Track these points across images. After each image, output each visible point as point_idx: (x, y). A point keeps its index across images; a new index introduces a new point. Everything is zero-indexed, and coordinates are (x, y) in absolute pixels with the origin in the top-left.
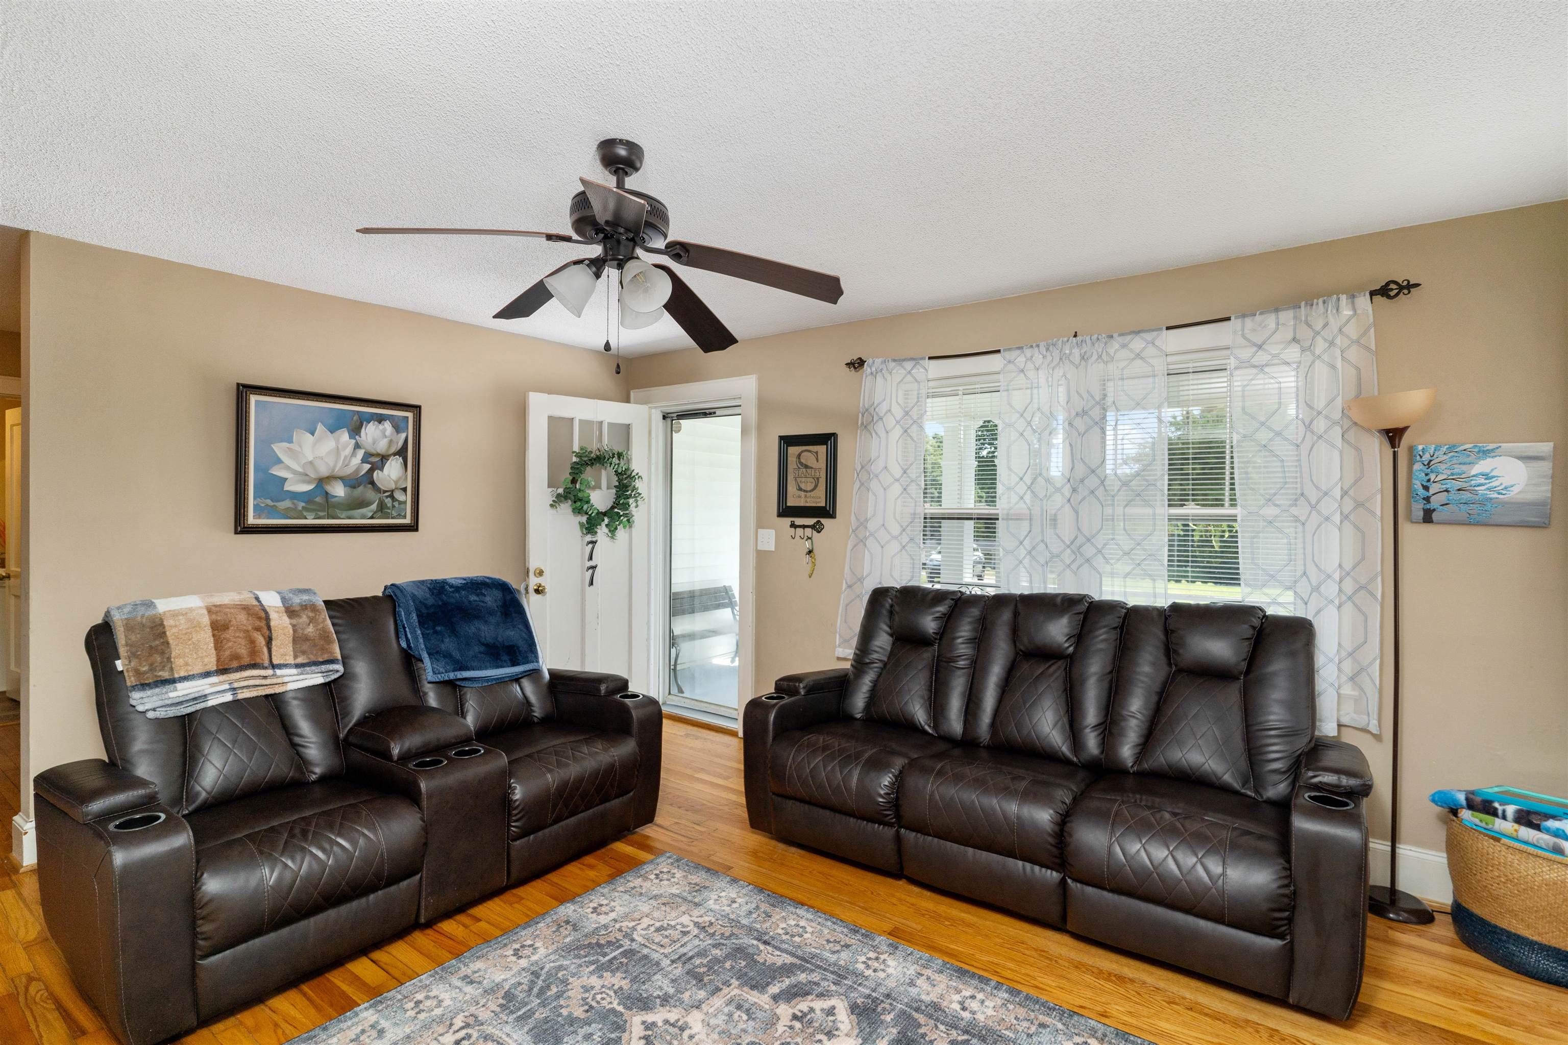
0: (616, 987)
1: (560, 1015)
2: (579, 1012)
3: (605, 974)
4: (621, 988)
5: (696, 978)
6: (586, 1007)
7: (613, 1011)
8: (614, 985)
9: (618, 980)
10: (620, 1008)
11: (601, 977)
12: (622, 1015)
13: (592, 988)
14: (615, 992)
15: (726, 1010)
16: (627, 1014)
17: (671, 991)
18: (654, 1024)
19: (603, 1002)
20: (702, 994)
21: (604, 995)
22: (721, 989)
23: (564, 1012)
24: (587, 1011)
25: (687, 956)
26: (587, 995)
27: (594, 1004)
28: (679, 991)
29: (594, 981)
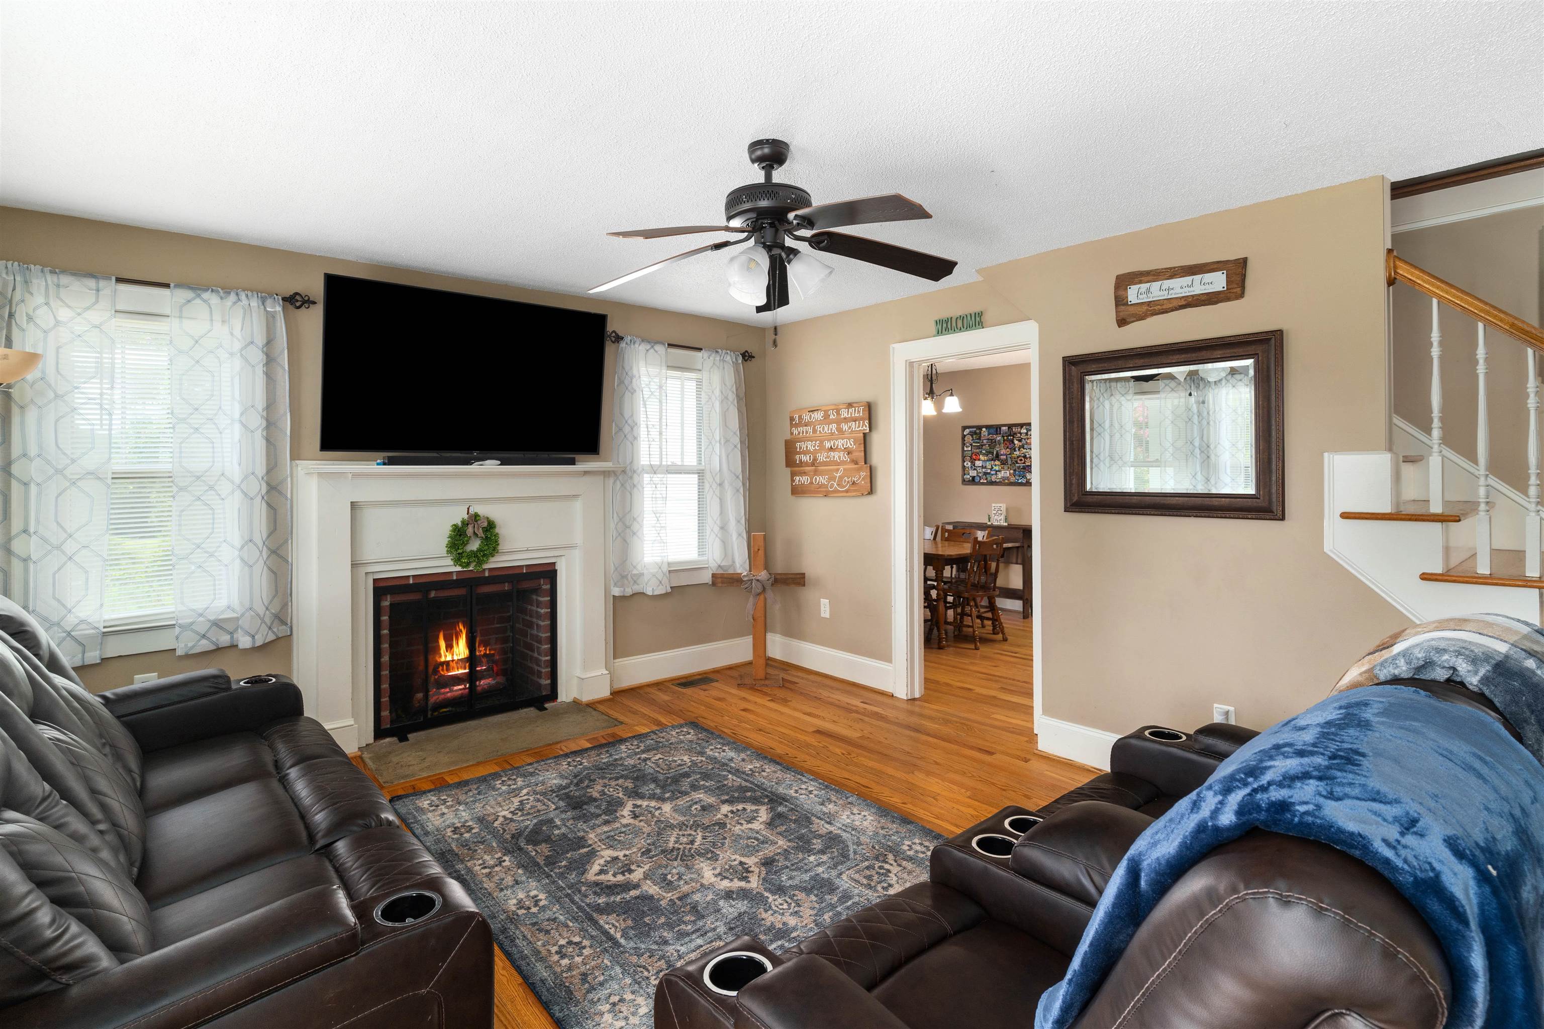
0: (770, 912)
1: (816, 896)
2: (801, 896)
3: (781, 926)
4: (766, 911)
5: (697, 911)
6: (795, 898)
7: (773, 893)
8: (772, 915)
9: (769, 918)
10: (766, 894)
11: (784, 924)
12: (765, 889)
13: (791, 914)
14: (770, 907)
15: (682, 882)
16: (761, 889)
17: (721, 903)
18: (740, 879)
19: (781, 902)
20: (697, 897)
21: (781, 907)
22: (677, 898)
23: (813, 898)
24: (794, 895)
25: (698, 934)
26: (796, 909)
27: (789, 900)
28: (715, 902)
29: (792, 921)
